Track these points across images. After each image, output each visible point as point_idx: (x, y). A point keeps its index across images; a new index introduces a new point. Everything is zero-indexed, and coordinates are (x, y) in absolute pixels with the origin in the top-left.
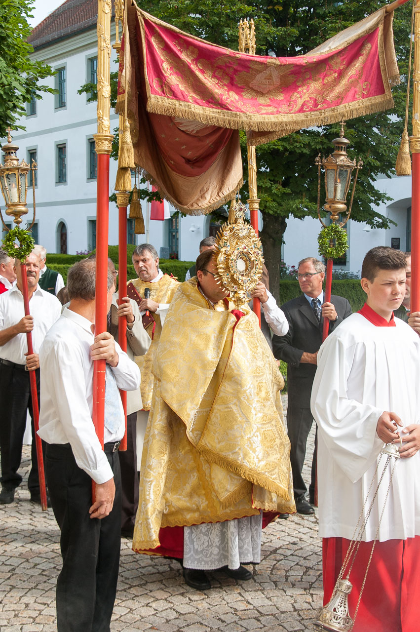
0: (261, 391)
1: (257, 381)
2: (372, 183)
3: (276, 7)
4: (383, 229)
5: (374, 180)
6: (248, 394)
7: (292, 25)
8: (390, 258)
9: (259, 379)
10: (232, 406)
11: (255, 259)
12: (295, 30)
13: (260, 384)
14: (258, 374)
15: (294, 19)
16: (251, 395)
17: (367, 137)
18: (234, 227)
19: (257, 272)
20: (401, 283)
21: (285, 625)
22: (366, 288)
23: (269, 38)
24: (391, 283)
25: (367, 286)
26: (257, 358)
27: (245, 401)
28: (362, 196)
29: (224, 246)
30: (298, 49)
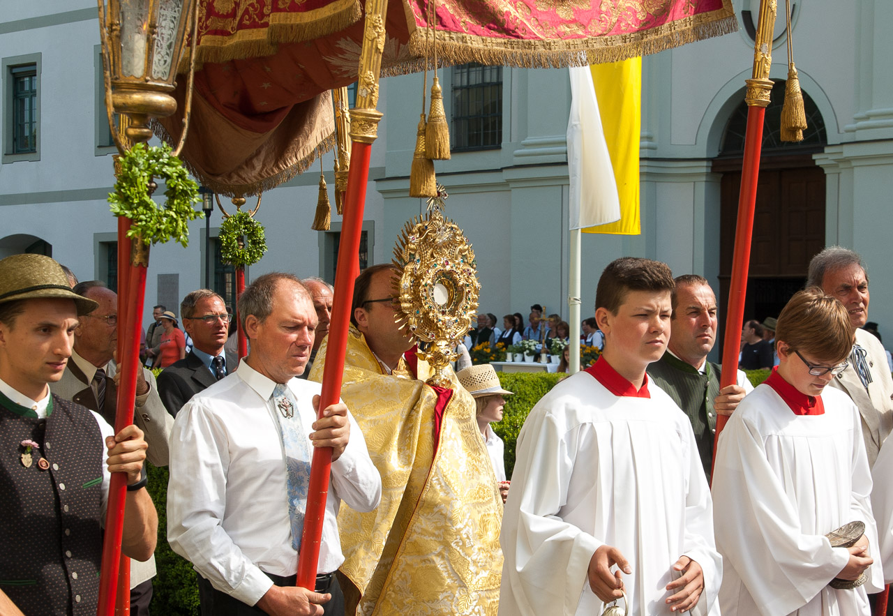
0: (487, 531)
1: (479, 512)
6: (465, 536)
8: (646, 271)
9: (482, 509)
10: (434, 558)
11: (465, 282)
13: (485, 519)
14: (481, 500)
16: (468, 537)
18: (426, 227)
19: (469, 307)
20: (663, 316)
22: (605, 325)
24: (648, 315)
25: (606, 323)
26: (481, 470)
27: (458, 549)
29: (410, 261)
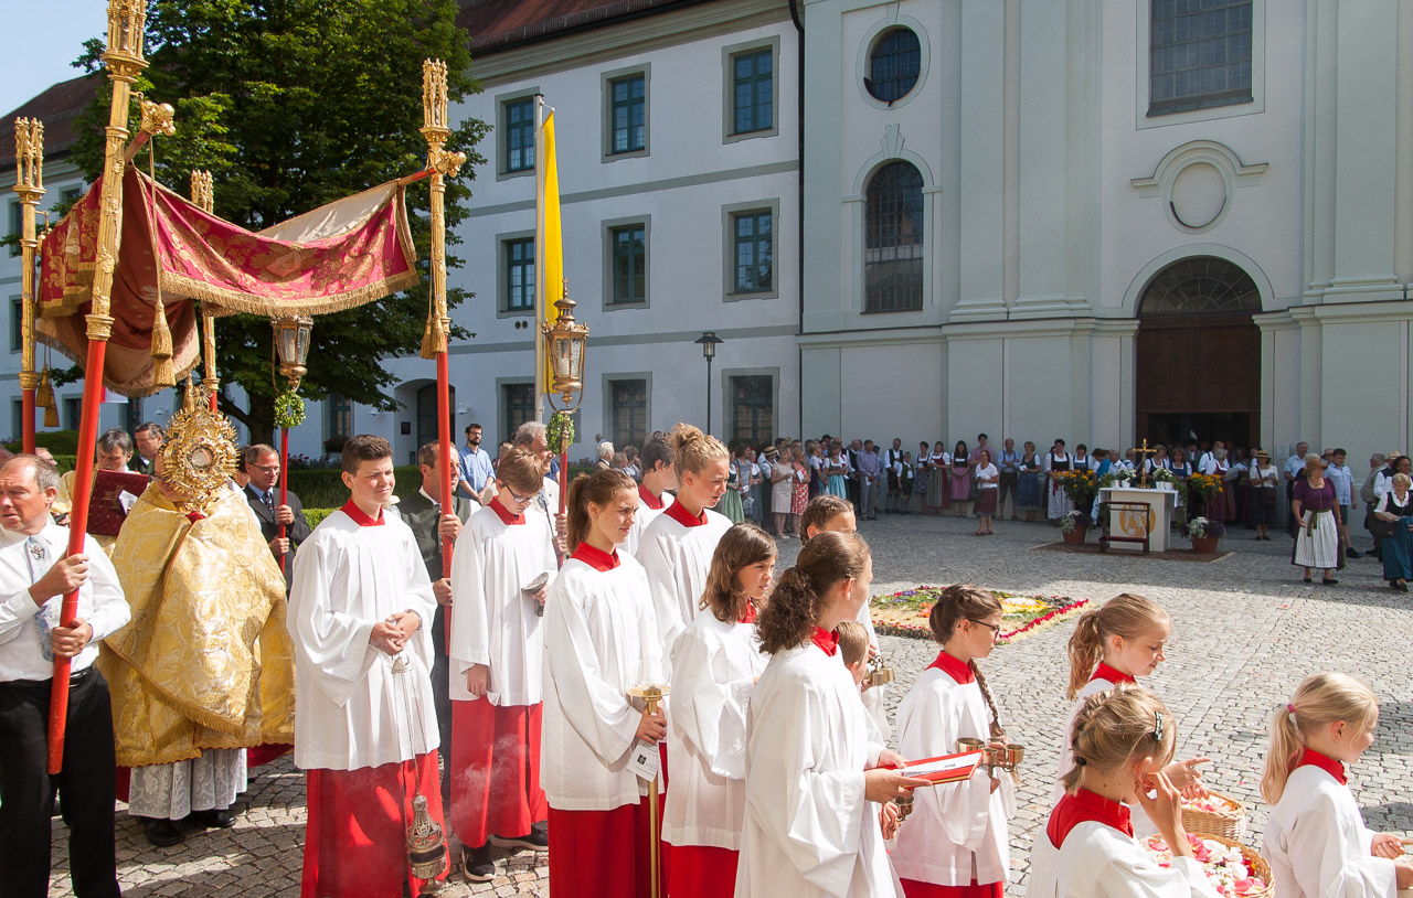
2: (378, 363)
3: (262, 166)
4: (392, 412)
5: (380, 359)
7: (281, 186)
12: (284, 192)
15: (283, 180)
17: (371, 313)
20: (387, 473)
21: (286, 865)
22: (349, 483)
23: (254, 199)
24: (376, 474)
28: (367, 377)
30: (288, 212)
